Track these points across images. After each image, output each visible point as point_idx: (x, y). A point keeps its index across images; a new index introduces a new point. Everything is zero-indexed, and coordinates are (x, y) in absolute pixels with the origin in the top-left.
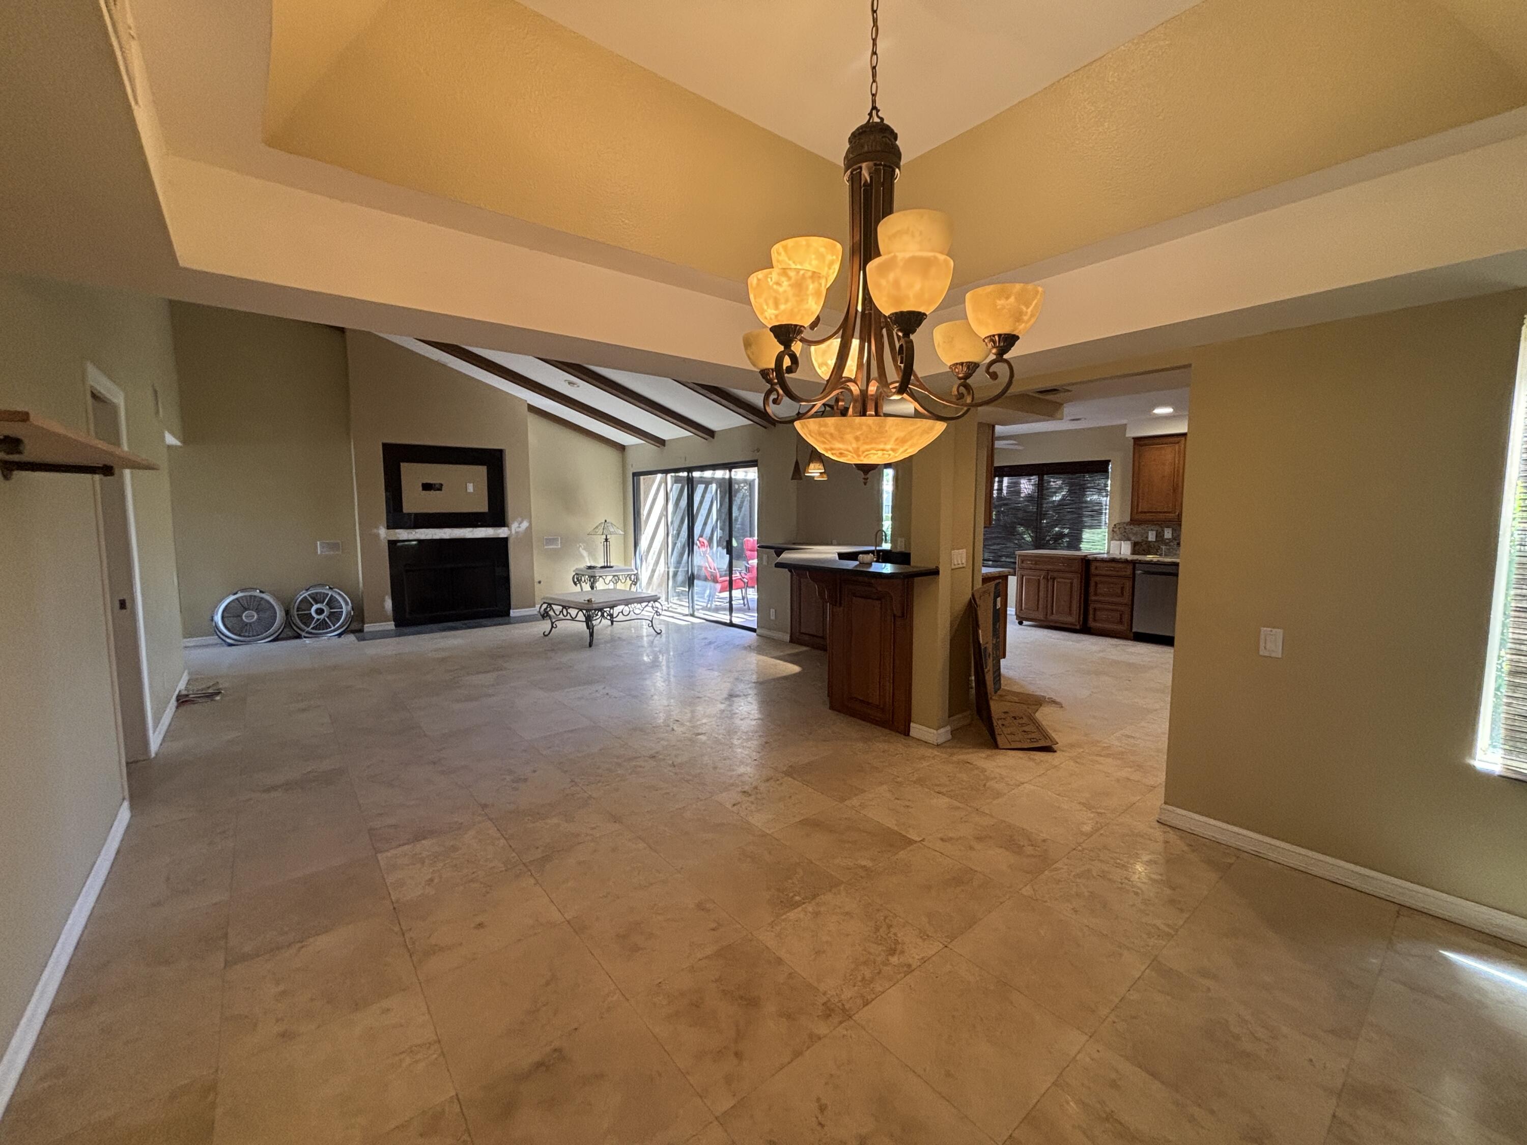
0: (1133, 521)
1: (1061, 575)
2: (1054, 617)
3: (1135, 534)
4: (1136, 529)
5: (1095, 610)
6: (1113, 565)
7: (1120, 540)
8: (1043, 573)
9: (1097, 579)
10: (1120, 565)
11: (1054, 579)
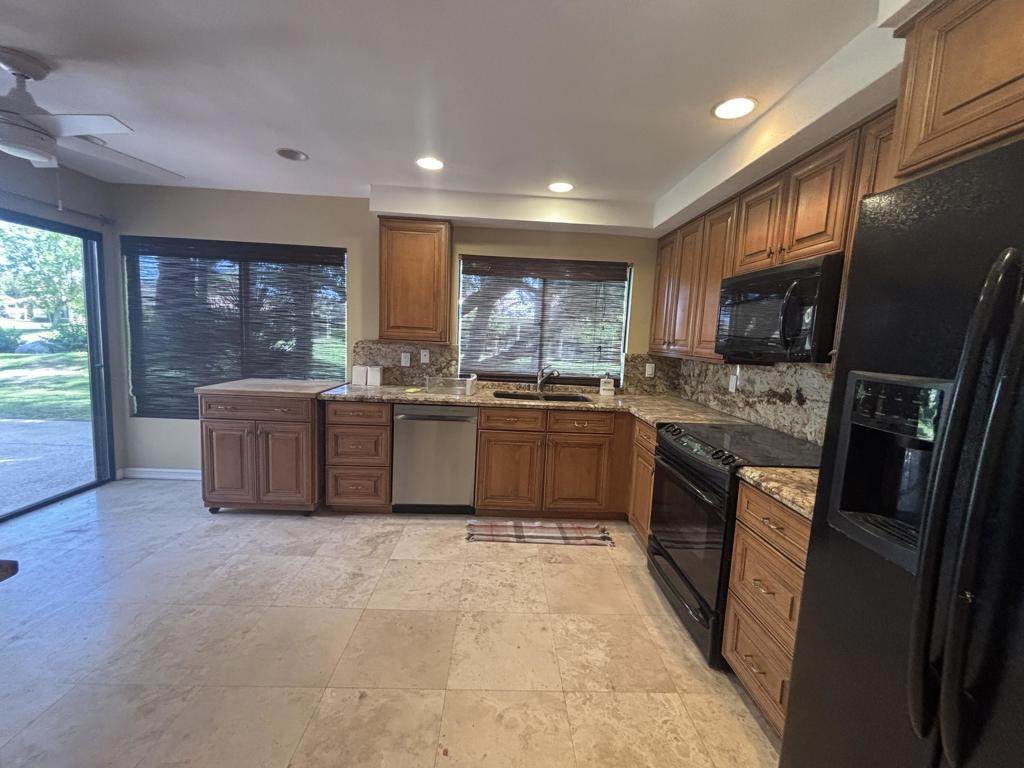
0: (383, 339)
1: (280, 427)
2: (270, 497)
3: (385, 357)
4: (384, 349)
5: (336, 478)
6: (361, 407)
7: (365, 364)
8: (247, 426)
9: (337, 430)
10: (372, 408)
11: (267, 434)
